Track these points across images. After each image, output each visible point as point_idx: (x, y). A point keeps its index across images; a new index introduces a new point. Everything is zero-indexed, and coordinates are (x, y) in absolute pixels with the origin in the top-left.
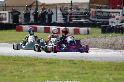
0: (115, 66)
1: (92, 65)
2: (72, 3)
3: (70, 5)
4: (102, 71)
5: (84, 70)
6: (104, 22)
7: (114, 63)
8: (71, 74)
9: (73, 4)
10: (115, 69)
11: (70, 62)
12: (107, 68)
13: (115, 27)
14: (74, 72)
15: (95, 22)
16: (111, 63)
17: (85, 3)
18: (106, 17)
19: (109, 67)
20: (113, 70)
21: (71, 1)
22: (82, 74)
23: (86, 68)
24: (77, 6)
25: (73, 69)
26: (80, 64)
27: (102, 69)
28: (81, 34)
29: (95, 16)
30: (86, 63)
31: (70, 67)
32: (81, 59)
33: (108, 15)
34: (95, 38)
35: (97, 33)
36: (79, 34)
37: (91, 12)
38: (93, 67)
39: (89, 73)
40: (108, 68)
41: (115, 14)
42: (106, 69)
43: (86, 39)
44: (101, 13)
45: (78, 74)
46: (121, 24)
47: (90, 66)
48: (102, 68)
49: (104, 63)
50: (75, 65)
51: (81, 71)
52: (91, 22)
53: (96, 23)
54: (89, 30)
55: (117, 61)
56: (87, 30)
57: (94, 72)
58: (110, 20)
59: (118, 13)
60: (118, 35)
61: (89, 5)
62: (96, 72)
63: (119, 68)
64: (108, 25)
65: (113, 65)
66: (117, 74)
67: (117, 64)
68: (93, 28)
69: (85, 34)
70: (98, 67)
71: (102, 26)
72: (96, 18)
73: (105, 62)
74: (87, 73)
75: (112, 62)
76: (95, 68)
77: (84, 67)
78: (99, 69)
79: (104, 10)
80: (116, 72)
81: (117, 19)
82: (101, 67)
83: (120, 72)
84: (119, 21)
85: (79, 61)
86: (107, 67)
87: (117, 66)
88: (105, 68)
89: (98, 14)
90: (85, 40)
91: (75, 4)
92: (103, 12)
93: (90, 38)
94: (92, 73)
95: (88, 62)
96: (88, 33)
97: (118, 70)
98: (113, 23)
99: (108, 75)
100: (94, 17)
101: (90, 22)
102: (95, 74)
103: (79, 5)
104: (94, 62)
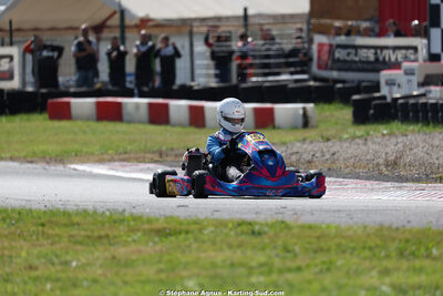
0: (400, 240)
1: (318, 238)
2: (246, 16)
3: (242, 22)
4: (355, 260)
5: (289, 255)
6: (360, 82)
7: (397, 229)
8: (242, 271)
9: (251, 21)
10: (401, 254)
11: (239, 229)
12: (370, 249)
13: (401, 101)
14: (254, 264)
15: (331, 84)
16: (385, 233)
17: (292, 16)
18: (370, 67)
19: (377, 246)
20: (393, 254)
21: (245, 10)
22: (281, 271)
23: (297, 249)
24: (266, 27)
25: (249, 253)
26: (276, 235)
27: (352, 254)
28: (279, 128)
29: (330, 63)
30: (295, 231)
31: (240, 245)
32: (280, 217)
33: (377, 60)
34: (328, 140)
35: (336, 123)
36: (274, 127)
37: (315, 48)
38: (323, 244)
39: (308, 266)
40: (377, 251)
41: (400, 55)
42: (367, 253)
43: (299, 144)
44: (349, 50)
45: (270, 272)
46: (422, 90)
47: (309, 243)
48: (354, 249)
49: (360, 232)
50: (256, 240)
51: (277, 262)
52: (317, 84)
53: (333, 87)
54: (310, 113)
55: (405, 223)
56: (301, 112)
57: (323, 263)
58: (385, 75)
59: (411, 51)
60: (413, 131)
61: (309, 23)
62: (331, 262)
63: (414, 248)
64: (377, 95)
65: (393, 239)
66: (408, 270)
67: (407, 235)
68: (321, 105)
69: (294, 128)
70: (339, 245)
71: (356, 97)
72: (332, 69)
73: (365, 227)
74: (299, 269)
75: (390, 228)
76: (328, 250)
77: (291, 248)
78: (344, 252)
79: (360, 41)
80: (404, 264)
81: (409, 73)
82: (352, 245)
83: (418, 263)
84: (415, 79)
85: (271, 226)
86: (373, 245)
87: (407, 241)
88: (364, 248)
89: (339, 54)
90: (295, 150)
91: (257, 21)
92: (356, 48)
93: (312, 142)
94: (317, 269)
95: (302, 227)
96: (306, 122)
97: (411, 257)
98: (395, 88)
99: (374, 273)
100: (327, 65)
101: (312, 83)
102: (328, 270)
103: (271, 21)
104: (324, 226)
